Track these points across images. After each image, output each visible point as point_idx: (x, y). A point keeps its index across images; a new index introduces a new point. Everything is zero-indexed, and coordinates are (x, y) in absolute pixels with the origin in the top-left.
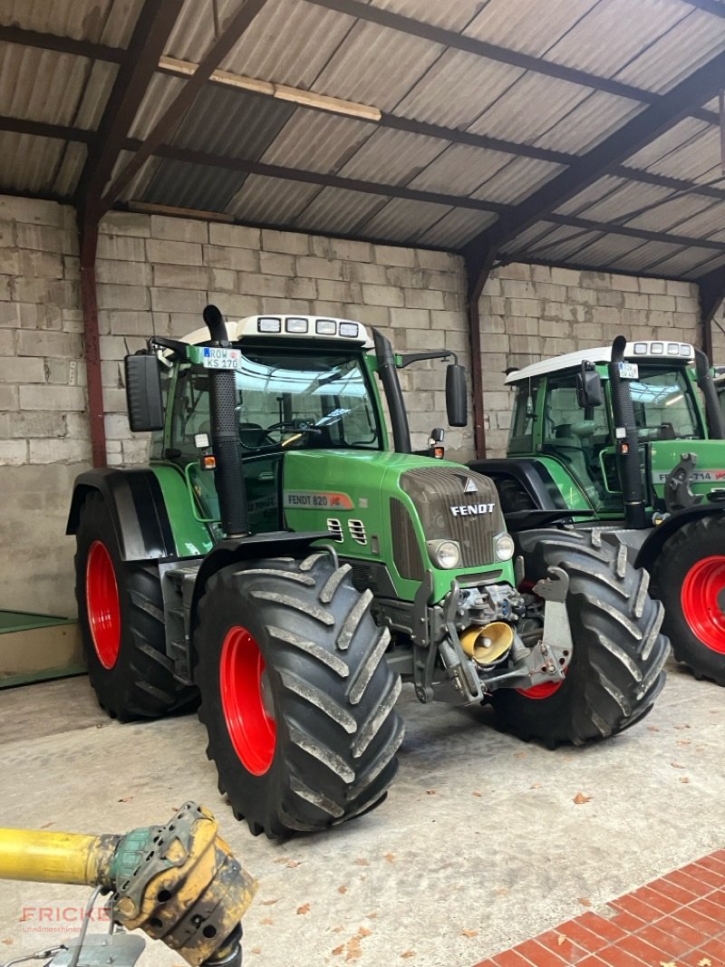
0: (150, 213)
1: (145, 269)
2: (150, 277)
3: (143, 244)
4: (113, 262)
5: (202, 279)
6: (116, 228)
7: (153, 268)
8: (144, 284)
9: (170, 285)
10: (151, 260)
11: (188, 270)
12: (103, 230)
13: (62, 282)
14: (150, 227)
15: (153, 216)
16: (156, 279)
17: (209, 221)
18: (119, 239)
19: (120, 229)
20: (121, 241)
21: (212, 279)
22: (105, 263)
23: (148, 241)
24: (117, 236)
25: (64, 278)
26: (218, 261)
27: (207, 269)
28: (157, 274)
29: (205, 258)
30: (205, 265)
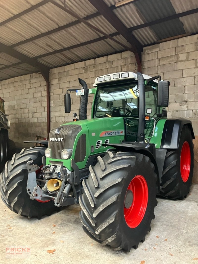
0: (159, 43)
1: (157, 60)
2: (158, 63)
3: (157, 53)
4: (148, 61)
5: (175, 59)
6: (149, 51)
7: (159, 60)
8: (157, 65)
9: (164, 64)
10: (159, 57)
11: (170, 57)
12: (146, 52)
13: (135, 70)
14: (159, 47)
15: (160, 44)
16: (160, 63)
17: (178, 38)
18: (150, 54)
19: (151, 51)
20: (151, 54)
21: (178, 58)
22: (146, 62)
23: (158, 52)
24: (150, 53)
25: (136, 69)
26: (181, 51)
27: (177, 55)
28: (160, 61)
29: (176, 52)
30: (176, 54)
